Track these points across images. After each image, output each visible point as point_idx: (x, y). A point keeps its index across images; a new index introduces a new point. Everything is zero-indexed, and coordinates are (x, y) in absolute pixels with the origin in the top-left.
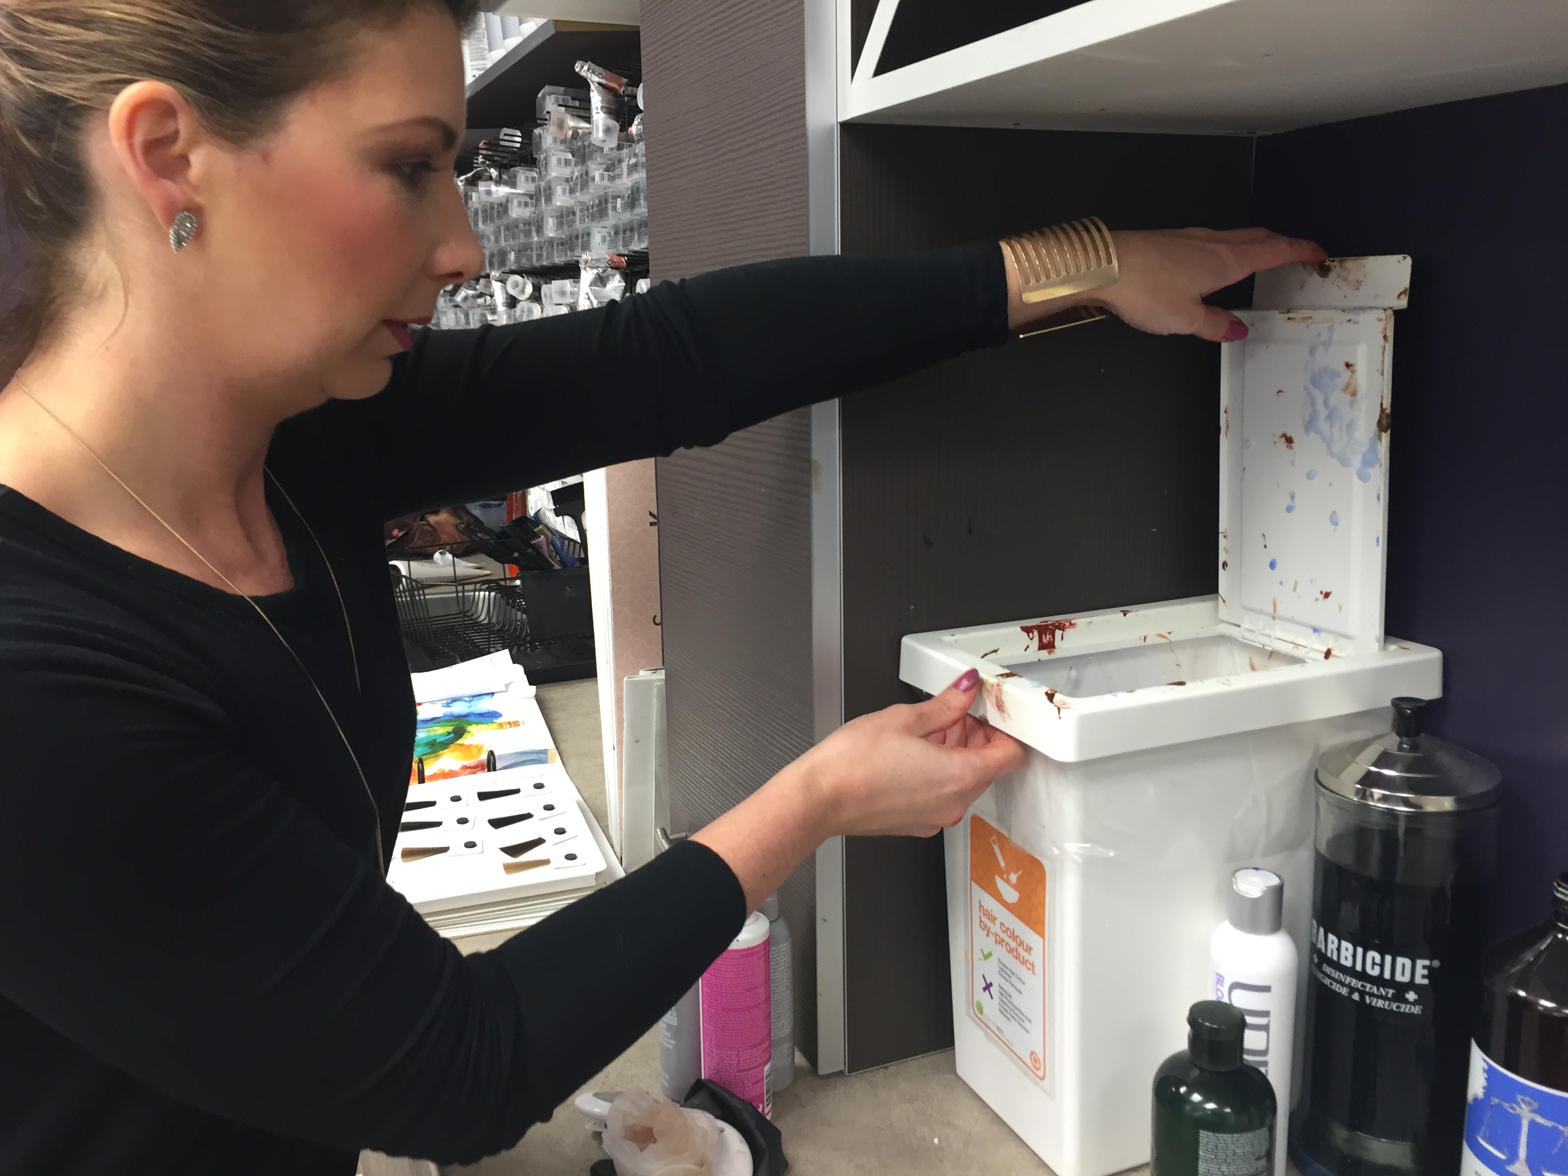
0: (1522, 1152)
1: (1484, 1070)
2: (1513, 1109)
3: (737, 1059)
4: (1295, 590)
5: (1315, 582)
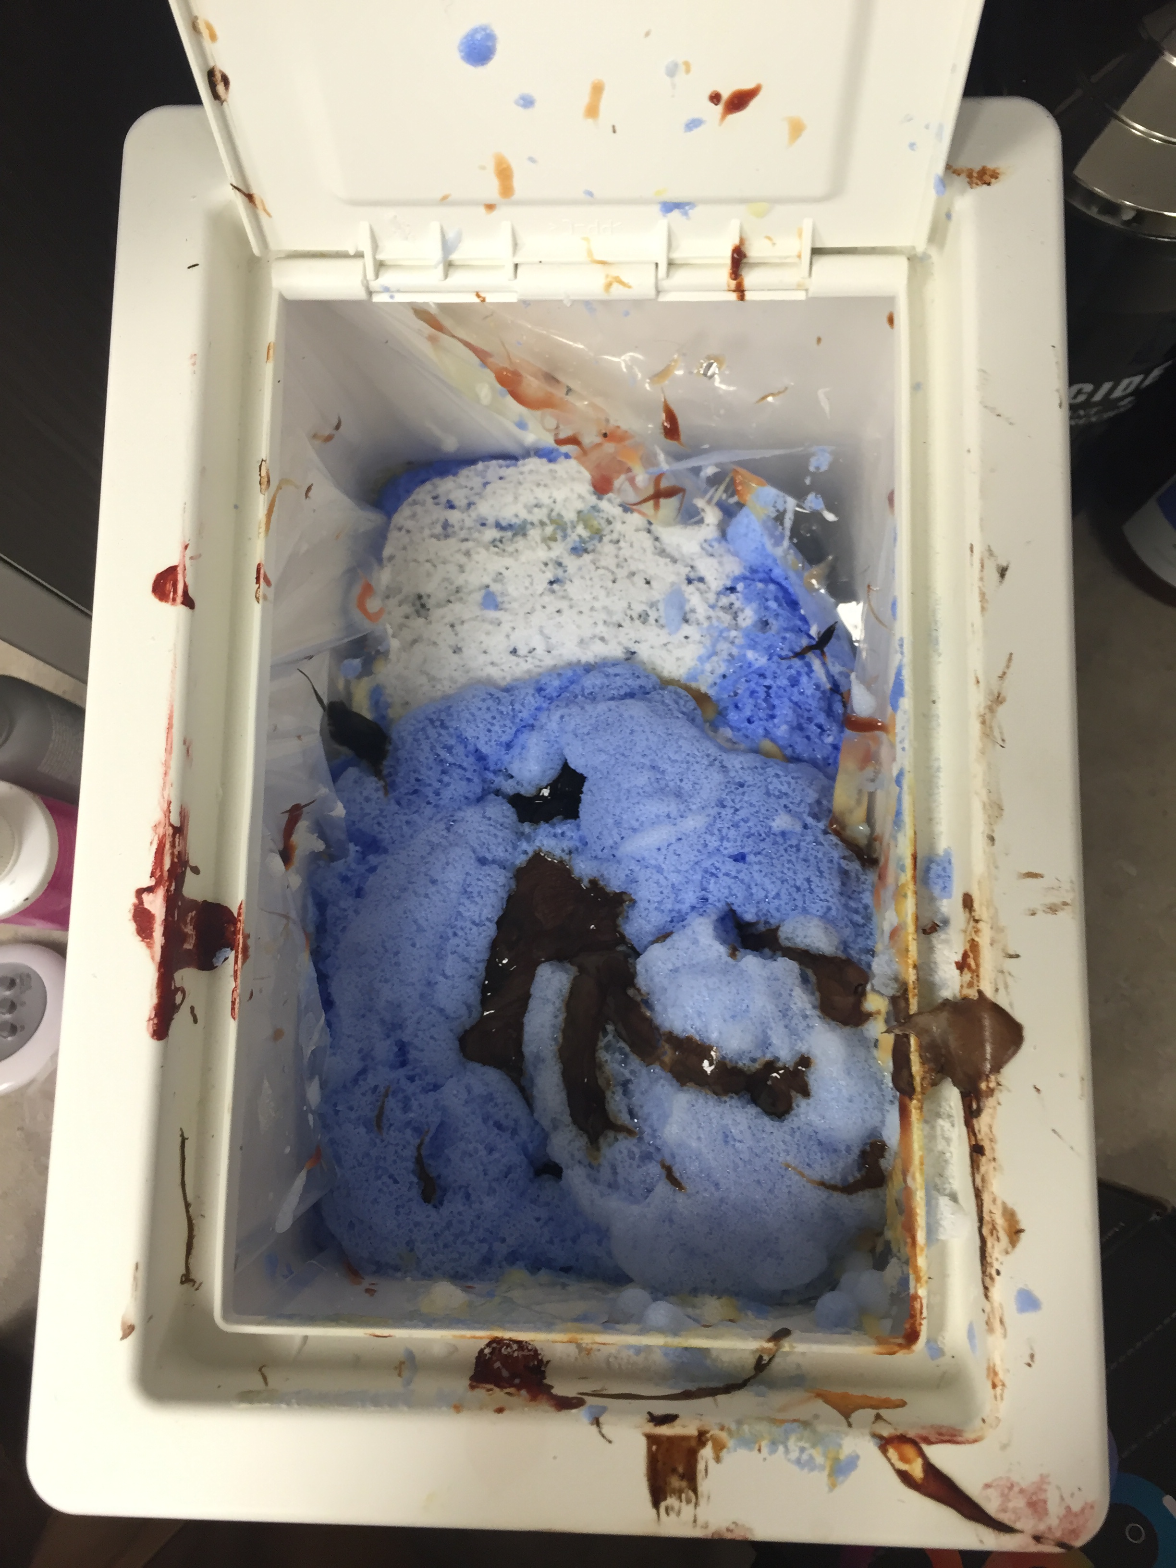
4: (592, 111)
5: (688, 70)
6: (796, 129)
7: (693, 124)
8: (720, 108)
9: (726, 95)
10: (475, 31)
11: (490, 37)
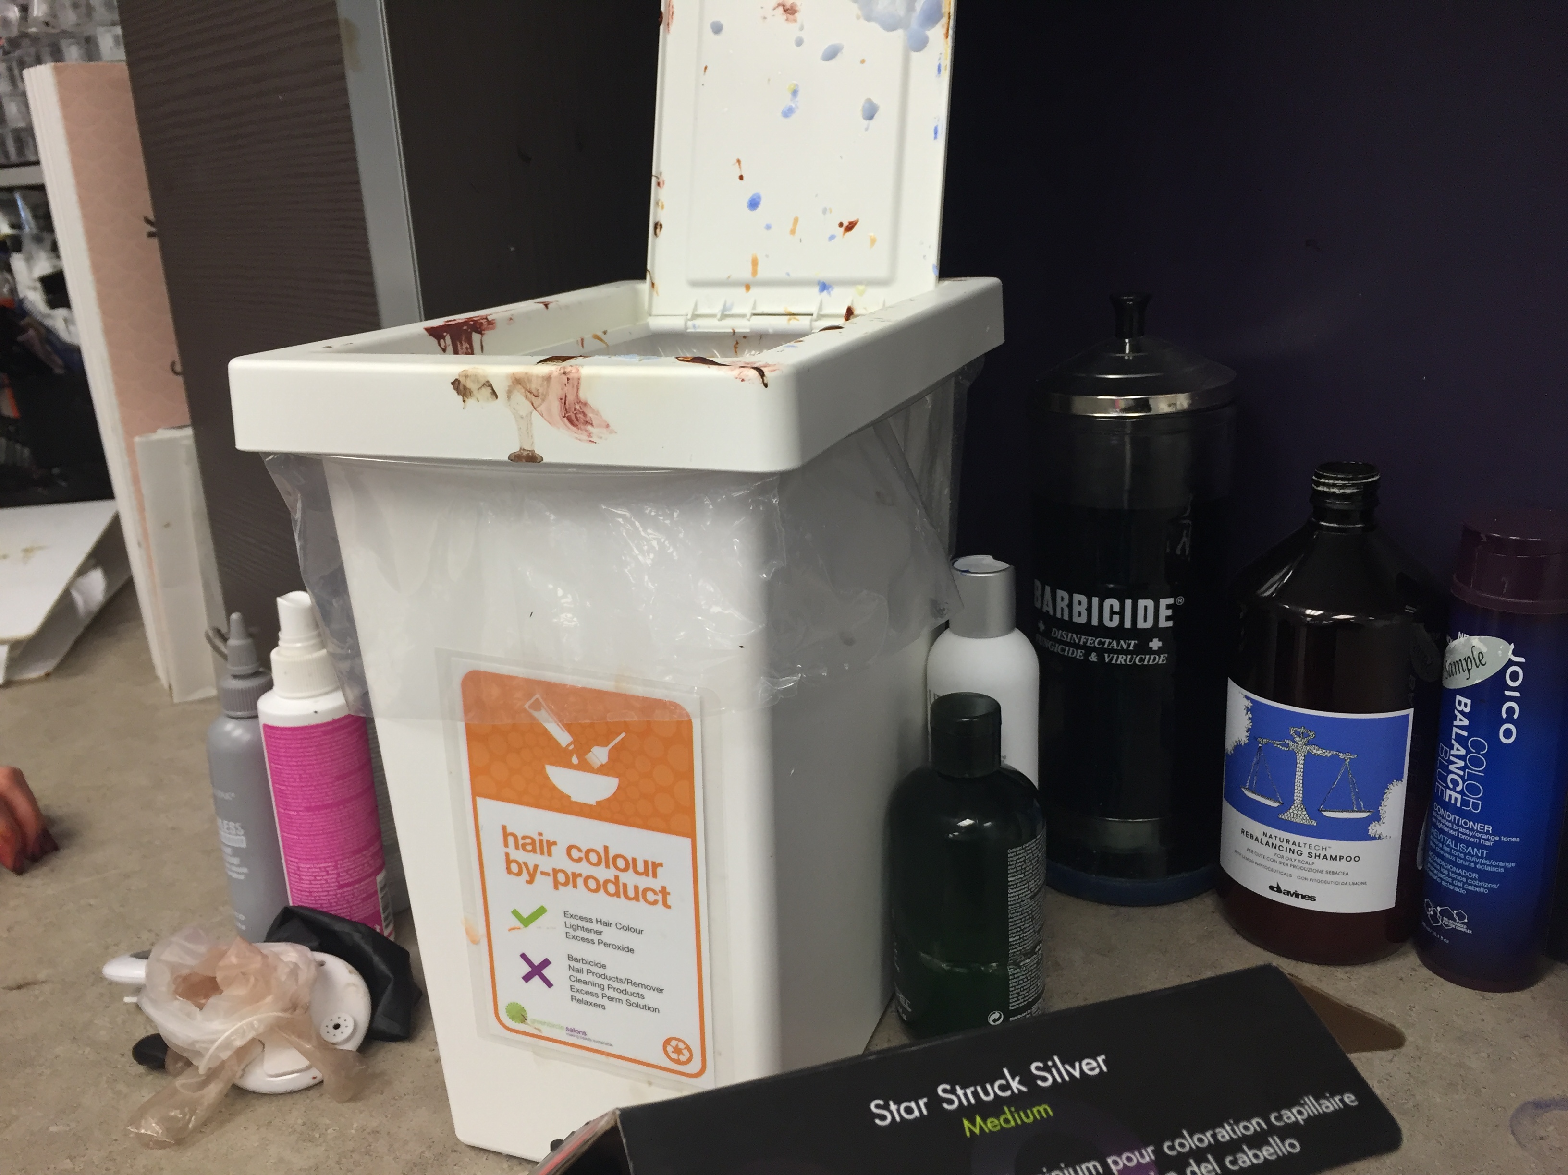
0: (1298, 795)
1: (1248, 710)
2: (1287, 746)
3: (335, 872)
4: (793, 232)
5: (831, 212)
6: (873, 241)
7: (832, 237)
8: (842, 229)
9: (846, 224)
10: (754, 195)
11: (759, 197)
